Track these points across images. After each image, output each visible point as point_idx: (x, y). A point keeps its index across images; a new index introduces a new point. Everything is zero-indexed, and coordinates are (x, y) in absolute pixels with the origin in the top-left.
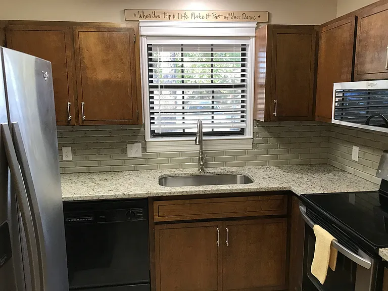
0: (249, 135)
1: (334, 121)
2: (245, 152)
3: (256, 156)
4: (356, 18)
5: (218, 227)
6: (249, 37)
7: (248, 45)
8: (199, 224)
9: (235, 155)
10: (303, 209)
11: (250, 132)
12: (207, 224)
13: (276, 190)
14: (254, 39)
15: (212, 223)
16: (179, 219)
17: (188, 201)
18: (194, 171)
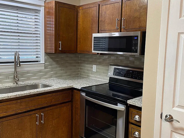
0: (42, 61)
1: (93, 51)
2: (40, 71)
3: (46, 73)
4: (99, 5)
5: (37, 113)
6: (41, 6)
7: (40, 10)
8: (26, 114)
9: (35, 73)
10: (84, 94)
11: (43, 60)
12: (31, 113)
13: (67, 88)
14: (43, 7)
15: (33, 112)
16: (14, 113)
17: (19, 101)
18: (11, 85)
